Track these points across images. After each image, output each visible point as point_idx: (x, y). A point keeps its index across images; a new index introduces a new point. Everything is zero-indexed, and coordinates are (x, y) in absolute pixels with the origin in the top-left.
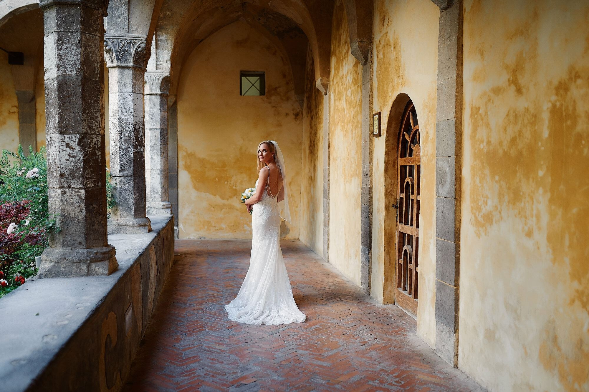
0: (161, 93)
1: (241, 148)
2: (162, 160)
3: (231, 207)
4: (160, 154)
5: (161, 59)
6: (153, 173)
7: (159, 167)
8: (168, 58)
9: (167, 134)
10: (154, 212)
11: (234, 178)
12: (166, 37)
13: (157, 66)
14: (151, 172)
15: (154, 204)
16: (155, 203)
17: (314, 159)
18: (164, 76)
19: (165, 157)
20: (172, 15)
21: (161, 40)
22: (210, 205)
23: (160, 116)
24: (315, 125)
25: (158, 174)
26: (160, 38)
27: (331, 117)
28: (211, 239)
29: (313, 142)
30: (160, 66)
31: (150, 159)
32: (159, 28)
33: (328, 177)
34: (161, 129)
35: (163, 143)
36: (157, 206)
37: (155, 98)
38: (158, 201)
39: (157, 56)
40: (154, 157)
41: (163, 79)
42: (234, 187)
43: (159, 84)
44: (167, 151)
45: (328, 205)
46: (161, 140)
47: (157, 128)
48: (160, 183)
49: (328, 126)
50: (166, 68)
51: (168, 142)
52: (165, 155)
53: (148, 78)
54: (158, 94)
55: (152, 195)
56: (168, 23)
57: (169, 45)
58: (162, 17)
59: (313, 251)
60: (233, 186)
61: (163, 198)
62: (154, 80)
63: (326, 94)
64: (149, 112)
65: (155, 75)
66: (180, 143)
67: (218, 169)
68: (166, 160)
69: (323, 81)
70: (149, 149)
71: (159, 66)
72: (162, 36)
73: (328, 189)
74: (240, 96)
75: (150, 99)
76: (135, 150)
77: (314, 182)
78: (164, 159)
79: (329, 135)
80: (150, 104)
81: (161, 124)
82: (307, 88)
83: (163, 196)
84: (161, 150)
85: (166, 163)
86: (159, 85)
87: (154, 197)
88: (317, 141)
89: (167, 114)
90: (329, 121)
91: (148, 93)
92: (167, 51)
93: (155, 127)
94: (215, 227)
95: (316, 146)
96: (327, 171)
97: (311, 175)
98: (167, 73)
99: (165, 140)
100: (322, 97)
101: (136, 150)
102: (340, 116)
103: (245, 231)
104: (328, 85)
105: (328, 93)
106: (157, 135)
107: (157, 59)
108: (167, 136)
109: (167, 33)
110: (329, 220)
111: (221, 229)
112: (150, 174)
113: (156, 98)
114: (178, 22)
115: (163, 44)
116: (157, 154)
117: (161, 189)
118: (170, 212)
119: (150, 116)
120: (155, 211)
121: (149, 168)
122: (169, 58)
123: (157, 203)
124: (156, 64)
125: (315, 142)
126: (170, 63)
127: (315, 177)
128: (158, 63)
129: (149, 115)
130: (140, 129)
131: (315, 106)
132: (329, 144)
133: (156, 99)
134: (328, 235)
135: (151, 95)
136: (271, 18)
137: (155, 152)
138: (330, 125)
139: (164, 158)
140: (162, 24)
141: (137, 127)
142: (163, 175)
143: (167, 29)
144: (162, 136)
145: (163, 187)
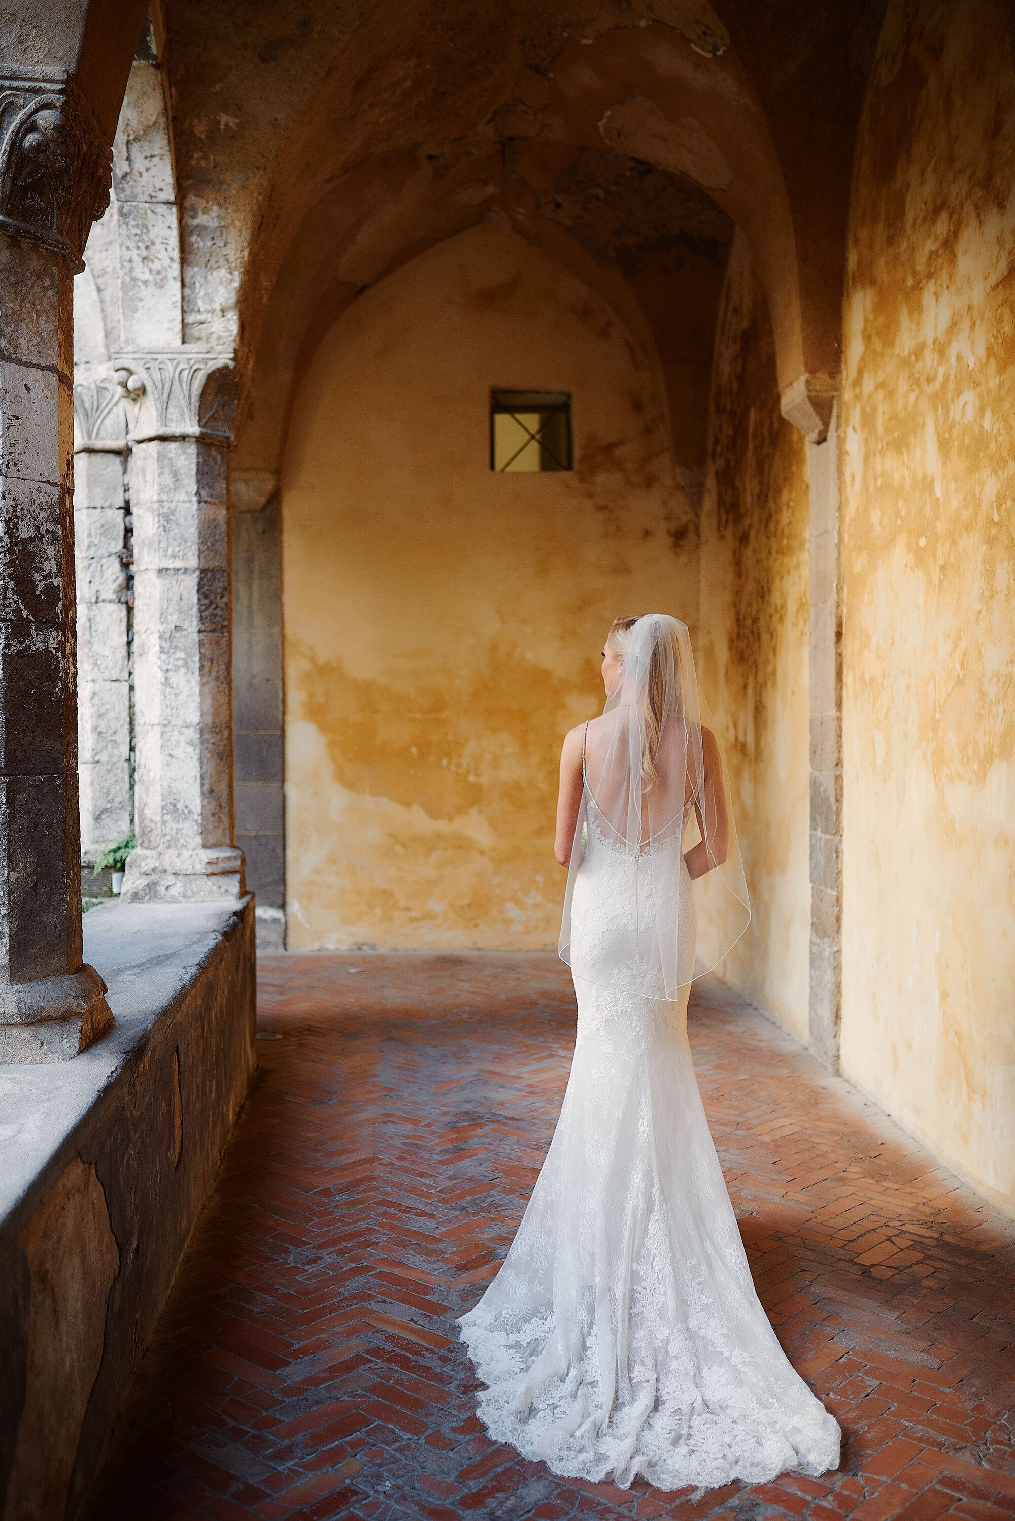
0: (202, 433)
1: (494, 648)
2: (206, 689)
3: (462, 845)
4: (198, 665)
5: (200, 303)
6: (173, 739)
7: (194, 717)
8: (228, 299)
9: (225, 589)
10: (174, 891)
11: (471, 747)
12: (219, 217)
13: (188, 331)
14: (162, 734)
15: (176, 860)
16: (179, 855)
17: (756, 681)
18: (212, 366)
19: (217, 678)
20: (240, 126)
21: (201, 229)
22: (391, 836)
23: (196, 522)
24: (758, 561)
25: (191, 743)
26: (195, 222)
27: (847, 521)
28: (396, 950)
29: (749, 622)
30: (200, 330)
31: (159, 686)
32: (190, 182)
33: (836, 752)
34: (204, 571)
35: (210, 626)
36: (187, 867)
37: (179, 451)
38: (191, 846)
39: (187, 291)
40: (174, 678)
41: (211, 377)
42: (472, 778)
43: (193, 396)
44: (227, 656)
45: (837, 857)
46: (201, 611)
47: (188, 565)
48: (199, 777)
49: (836, 555)
50: (219, 338)
51: (230, 619)
52: (218, 672)
53: (150, 375)
54: (189, 436)
55: (169, 825)
56: (227, 161)
57: (234, 247)
58: (203, 137)
59: (756, 1009)
60: (468, 772)
61: (210, 833)
62: (176, 383)
63: (822, 439)
64: (156, 505)
65: (178, 363)
66: (291, 629)
67: (418, 716)
68: (221, 689)
69: (817, 388)
70: (157, 648)
71: (195, 331)
72: (203, 213)
73: (836, 795)
74: (491, 472)
75: (161, 457)
76: (14, 642)
77: (756, 760)
78: (213, 684)
79: (839, 590)
80: (159, 475)
81: (200, 552)
82: (716, 441)
83: (210, 826)
84: (203, 651)
85: (223, 699)
86: (195, 403)
87: (174, 830)
88: (771, 617)
89: (224, 512)
90: (841, 539)
91: (152, 433)
92: (222, 272)
93: (178, 564)
94: (408, 909)
95: (765, 637)
96: (833, 726)
97: (741, 738)
98: (224, 357)
99: (218, 612)
100: (795, 456)
101: (21, 643)
102: (903, 513)
103: (507, 922)
104: (835, 402)
105: (832, 434)
106: (185, 593)
107: (185, 303)
108: (225, 599)
109: (222, 201)
110: (840, 911)
111: (428, 916)
112: (160, 742)
113: (184, 453)
114: (264, 157)
115: (209, 243)
116: (186, 665)
117: (202, 802)
118: (235, 889)
119: (159, 522)
120: (179, 885)
121: (157, 721)
122: (232, 298)
123: (186, 854)
124: (183, 321)
125: (762, 624)
126: (236, 317)
127: (763, 744)
128: (191, 319)
129: (156, 519)
130: (41, 539)
131: (759, 496)
132: (840, 625)
133: (182, 457)
134: (835, 968)
135: (163, 438)
136: (598, 199)
137: (178, 660)
138: (844, 555)
139: (215, 682)
140: (203, 163)
141: (25, 532)
142: (210, 747)
143: (222, 183)
144: (206, 596)
145: (211, 792)
